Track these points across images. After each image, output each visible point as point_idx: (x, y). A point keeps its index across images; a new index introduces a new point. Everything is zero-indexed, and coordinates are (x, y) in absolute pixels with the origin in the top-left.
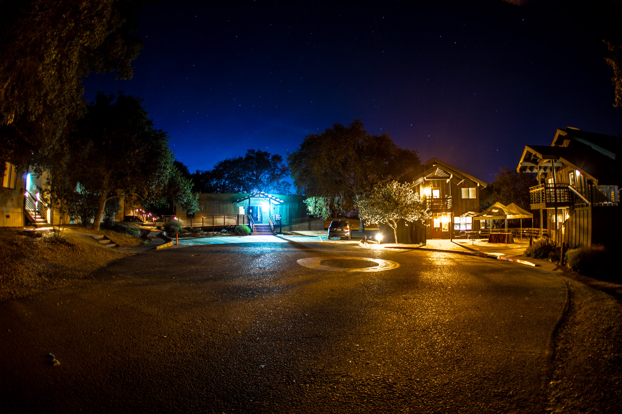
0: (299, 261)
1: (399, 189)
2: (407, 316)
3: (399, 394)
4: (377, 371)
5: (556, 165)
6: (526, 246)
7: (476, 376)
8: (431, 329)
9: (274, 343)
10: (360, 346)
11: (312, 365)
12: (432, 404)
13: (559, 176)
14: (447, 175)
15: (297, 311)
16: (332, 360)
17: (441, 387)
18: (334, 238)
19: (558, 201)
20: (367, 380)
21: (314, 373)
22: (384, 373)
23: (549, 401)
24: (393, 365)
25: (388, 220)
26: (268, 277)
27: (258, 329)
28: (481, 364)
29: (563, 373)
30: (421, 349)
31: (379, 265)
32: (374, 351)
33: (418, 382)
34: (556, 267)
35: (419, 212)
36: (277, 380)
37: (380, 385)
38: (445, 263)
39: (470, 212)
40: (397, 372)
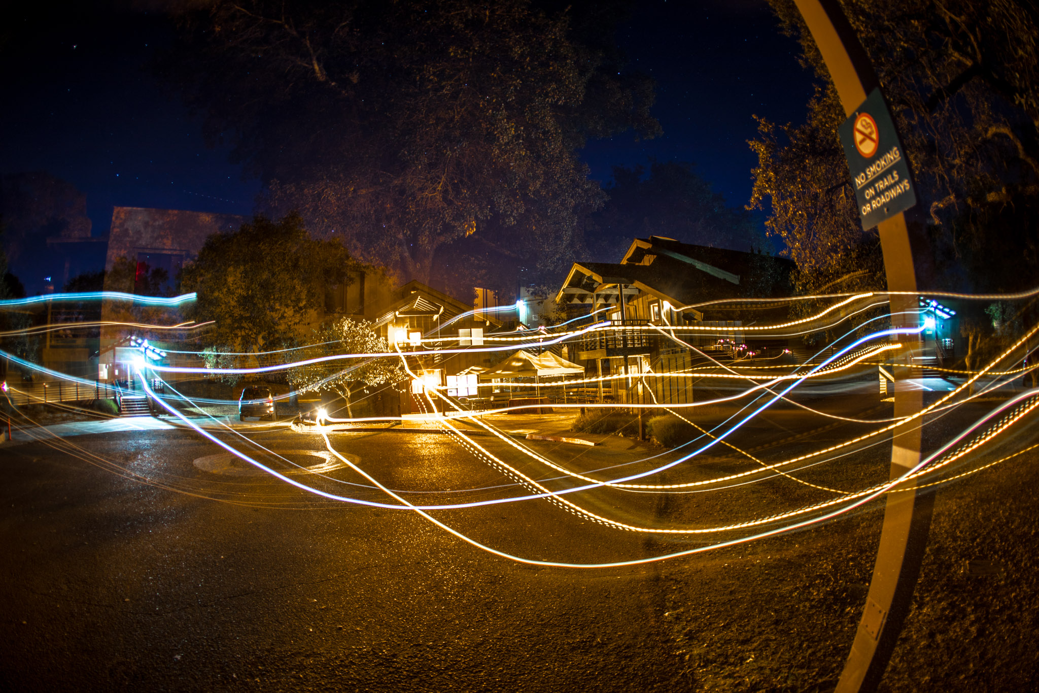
0: (197, 462)
1: (353, 331)
2: (384, 543)
3: (406, 671)
4: (360, 639)
5: (626, 292)
6: (574, 416)
7: (528, 624)
8: (428, 559)
9: (183, 613)
10: (318, 601)
11: (253, 643)
12: (469, 680)
13: (632, 309)
14: (435, 309)
15: (206, 551)
16: (281, 632)
17: (473, 650)
18: (249, 418)
19: (629, 346)
20: (347, 657)
21: (260, 658)
22: (372, 641)
23: (674, 640)
24: (380, 625)
25: (336, 384)
26: (152, 494)
27: (154, 590)
28: (530, 605)
29: (684, 597)
30: (420, 594)
31: (327, 462)
32: (344, 606)
33: (431, 648)
34: (632, 444)
35: (387, 370)
36: (208, 678)
37: (371, 661)
38: (436, 452)
39: (473, 368)
40: (391, 635)
